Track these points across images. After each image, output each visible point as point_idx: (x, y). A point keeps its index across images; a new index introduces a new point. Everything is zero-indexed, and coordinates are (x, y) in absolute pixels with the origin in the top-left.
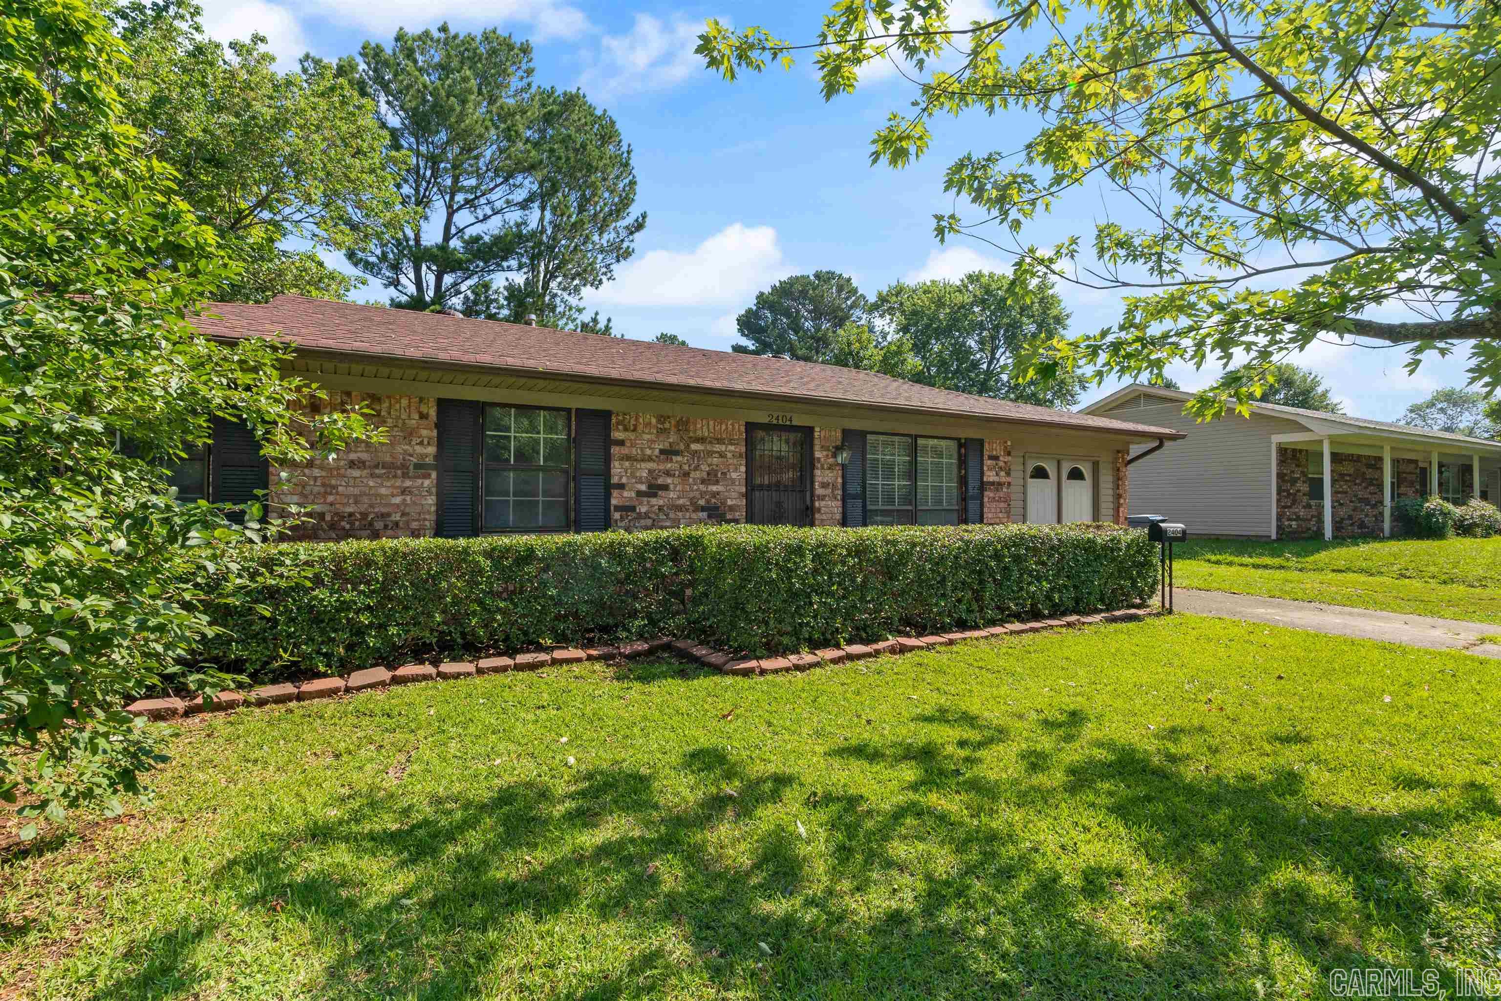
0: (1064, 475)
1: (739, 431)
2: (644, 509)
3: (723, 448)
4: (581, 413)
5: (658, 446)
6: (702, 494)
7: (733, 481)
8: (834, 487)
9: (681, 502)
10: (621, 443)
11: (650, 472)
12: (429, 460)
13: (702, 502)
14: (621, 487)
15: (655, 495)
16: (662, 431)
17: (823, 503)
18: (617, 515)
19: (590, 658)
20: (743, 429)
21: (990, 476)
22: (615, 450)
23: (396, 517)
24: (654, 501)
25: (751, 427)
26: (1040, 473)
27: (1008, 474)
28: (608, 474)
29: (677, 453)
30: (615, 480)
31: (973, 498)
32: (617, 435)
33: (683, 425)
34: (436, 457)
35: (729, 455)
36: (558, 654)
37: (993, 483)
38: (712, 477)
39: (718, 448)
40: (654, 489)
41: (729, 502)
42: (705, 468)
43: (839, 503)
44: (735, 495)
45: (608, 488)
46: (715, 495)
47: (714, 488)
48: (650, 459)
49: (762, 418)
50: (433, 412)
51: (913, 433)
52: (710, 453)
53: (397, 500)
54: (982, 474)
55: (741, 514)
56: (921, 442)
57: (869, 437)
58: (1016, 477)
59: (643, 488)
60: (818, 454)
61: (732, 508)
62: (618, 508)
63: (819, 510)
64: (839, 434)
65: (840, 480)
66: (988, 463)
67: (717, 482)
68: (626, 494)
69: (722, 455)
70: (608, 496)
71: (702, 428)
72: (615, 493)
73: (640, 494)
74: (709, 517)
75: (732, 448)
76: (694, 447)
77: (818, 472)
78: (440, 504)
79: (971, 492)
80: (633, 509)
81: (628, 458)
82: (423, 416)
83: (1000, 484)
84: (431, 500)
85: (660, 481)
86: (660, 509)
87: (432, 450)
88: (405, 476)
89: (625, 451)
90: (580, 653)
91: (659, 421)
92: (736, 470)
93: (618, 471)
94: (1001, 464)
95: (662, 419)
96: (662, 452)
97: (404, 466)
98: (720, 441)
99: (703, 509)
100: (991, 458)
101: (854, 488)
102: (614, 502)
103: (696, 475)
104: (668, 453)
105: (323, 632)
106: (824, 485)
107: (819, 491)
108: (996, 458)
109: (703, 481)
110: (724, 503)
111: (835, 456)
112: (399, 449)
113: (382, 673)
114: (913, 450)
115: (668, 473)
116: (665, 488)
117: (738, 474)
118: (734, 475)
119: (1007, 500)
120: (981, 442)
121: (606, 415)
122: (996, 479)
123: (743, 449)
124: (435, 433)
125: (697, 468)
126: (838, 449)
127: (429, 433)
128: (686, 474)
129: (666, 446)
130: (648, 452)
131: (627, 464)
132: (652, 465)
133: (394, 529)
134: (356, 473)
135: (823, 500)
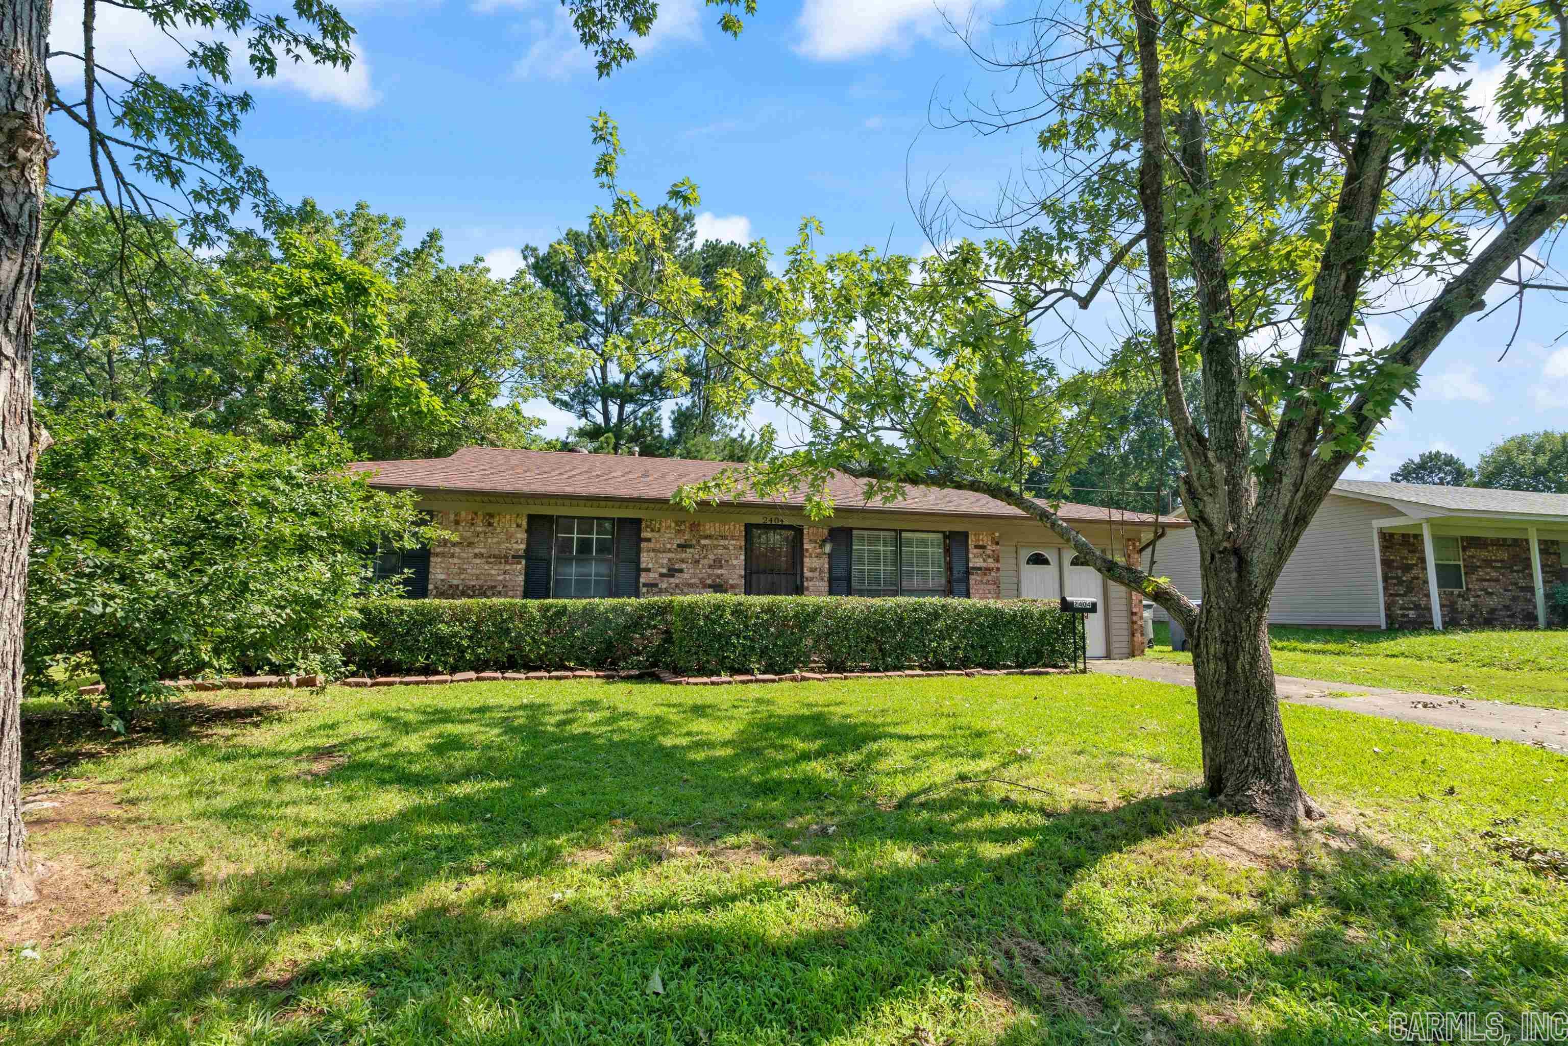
0: (1067, 562)
1: (740, 530)
2: (664, 586)
3: (727, 542)
4: (620, 520)
5: (676, 542)
6: (709, 576)
7: (734, 567)
8: (821, 571)
9: (692, 580)
10: (649, 540)
11: (670, 560)
12: (521, 553)
13: (709, 582)
14: (648, 570)
15: (673, 576)
16: (679, 531)
17: (810, 583)
18: (644, 590)
19: (598, 677)
20: (743, 528)
21: (975, 561)
22: (644, 545)
23: (500, 588)
24: (672, 580)
25: (748, 527)
26: (1038, 560)
27: (997, 561)
28: (638, 562)
29: (690, 546)
30: (643, 566)
31: (959, 581)
33: (695, 527)
34: (526, 551)
35: (731, 548)
36: (578, 673)
37: (980, 569)
38: (718, 563)
39: (722, 542)
40: (672, 572)
41: (731, 581)
42: (711, 557)
43: (826, 583)
44: (733, 576)
45: (639, 570)
46: (719, 576)
47: (719, 572)
48: (670, 551)
49: (759, 520)
50: (524, 523)
51: (900, 528)
52: (716, 547)
53: (501, 578)
54: (967, 560)
55: (739, 587)
56: (904, 534)
57: (855, 532)
58: (1006, 564)
59: (664, 571)
60: (806, 546)
61: (731, 584)
62: (645, 585)
63: (808, 586)
64: (826, 532)
65: (826, 566)
66: (973, 552)
67: (721, 567)
68: (651, 575)
69: (726, 548)
70: (638, 577)
71: (710, 529)
72: (643, 574)
73: (661, 575)
74: (715, 592)
75: (734, 542)
76: (703, 542)
77: (806, 560)
78: (526, 581)
79: (956, 575)
80: (656, 585)
81: (654, 551)
82: (518, 526)
83: (989, 570)
84: (521, 578)
85: (677, 566)
86: (677, 586)
87: (523, 546)
88: (506, 562)
89: (651, 545)
90: (593, 674)
91: (677, 525)
92: (737, 558)
93: (646, 559)
94: (989, 552)
95: (679, 523)
96: (679, 546)
97: (506, 557)
98: (724, 537)
99: (709, 584)
100: (976, 547)
101: (840, 572)
102: (642, 580)
103: (706, 561)
104: (683, 547)
105: (443, 649)
106: (812, 570)
107: (807, 574)
108: (983, 547)
109: (710, 567)
110: (727, 581)
111: (821, 547)
112: (503, 546)
113: (472, 674)
114: (898, 542)
115: (683, 561)
116: (681, 571)
117: (739, 561)
118: (735, 562)
119: (996, 583)
120: (966, 535)
121: (638, 521)
122: (983, 565)
123: (743, 543)
124: (525, 536)
125: (705, 557)
126: (824, 541)
127: (522, 535)
128: (697, 562)
129: (682, 541)
130: (668, 546)
131: (652, 554)
132: (670, 555)
133: (499, 594)
134: (478, 561)
135: (812, 579)
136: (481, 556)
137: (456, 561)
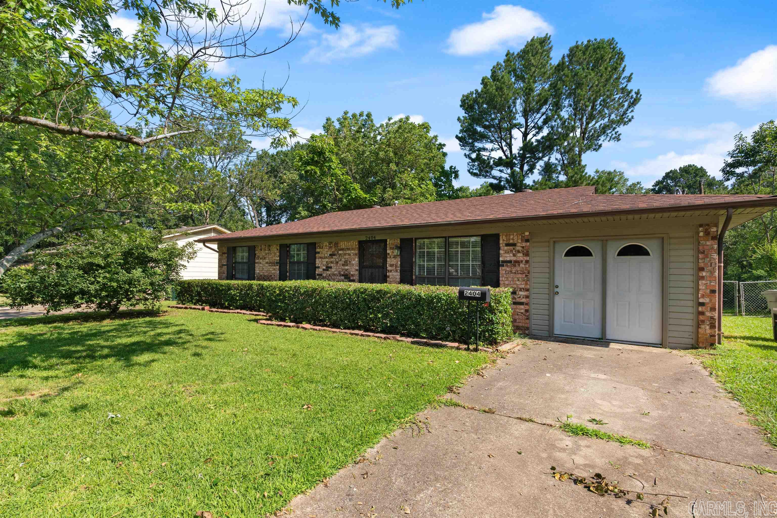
0: (613, 252)
1: (355, 244)
2: (325, 275)
3: (350, 252)
4: (309, 244)
5: (329, 253)
6: (343, 269)
7: (353, 264)
8: (396, 267)
9: (336, 273)
10: (319, 253)
11: (327, 262)
12: (278, 261)
13: (342, 273)
14: (319, 267)
15: (328, 270)
16: (330, 247)
17: (390, 274)
18: (317, 277)
20: (357, 243)
21: (507, 257)
22: (317, 255)
23: (273, 276)
24: (328, 272)
25: (360, 242)
27: (527, 255)
28: (315, 263)
29: (334, 255)
30: (317, 265)
32: (318, 250)
33: (336, 244)
34: (280, 260)
35: (352, 254)
37: (510, 262)
38: (345, 264)
39: (348, 252)
40: (328, 268)
41: (352, 273)
42: (343, 260)
43: (399, 274)
44: (354, 270)
45: (316, 268)
46: (346, 270)
47: (346, 268)
48: (327, 258)
49: (364, 238)
50: (279, 248)
51: (447, 235)
52: (345, 254)
53: (272, 272)
54: (499, 255)
55: (356, 278)
56: (452, 240)
57: (419, 240)
58: (539, 257)
59: (324, 268)
60: (388, 252)
61: (352, 275)
62: (317, 275)
63: (389, 277)
64: (398, 242)
65: (399, 263)
66: (503, 249)
67: (347, 265)
68: (320, 270)
69: (349, 255)
70: (315, 270)
71: (342, 245)
73: (324, 270)
74: (345, 278)
75: (353, 251)
76: (340, 252)
77: (388, 260)
78: (279, 273)
79: (489, 267)
80: (321, 275)
81: (321, 258)
82: (277, 249)
83: (518, 262)
85: (329, 265)
86: (330, 275)
87: (278, 258)
88: (273, 265)
89: (320, 255)
91: (329, 244)
92: (354, 260)
93: (318, 262)
94: (519, 248)
95: (330, 243)
96: (330, 255)
97: (275, 263)
98: (348, 249)
99: (343, 275)
100: (506, 245)
101: (406, 267)
102: (317, 272)
103: (341, 262)
104: (332, 255)
106: (391, 265)
107: (389, 268)
108: (513, 245)
109: (343, 265)
110: (350, 273)
111: (396, 251)
112: (275, 258)
114: (447, 245)
115: (332, 262)
116: (331, 267)
117: (356, 261)
118: (353, 262)
120: (497, 236)
121: (315, 244)
122: (513, 258)
123: (357, 252)
124: (279, 254)
125: (340, 260)
128: (337, 263)
129: (331, 253)
130: (326, 255)
131: (320, 260)
132: (327, 260)
133: (273, 279)
134: (267, 265)
135: (391, 271)
136: (267, 263)
137: (261, 265)
